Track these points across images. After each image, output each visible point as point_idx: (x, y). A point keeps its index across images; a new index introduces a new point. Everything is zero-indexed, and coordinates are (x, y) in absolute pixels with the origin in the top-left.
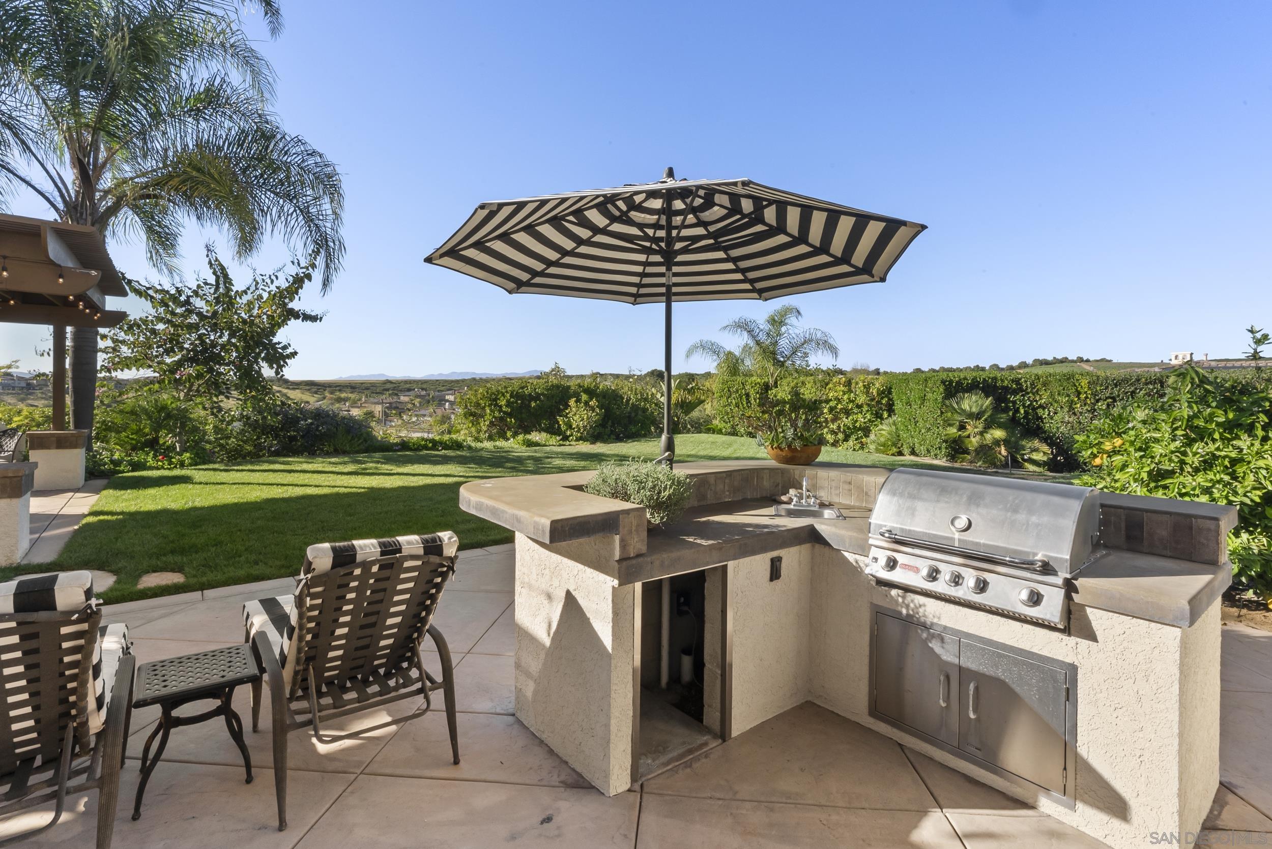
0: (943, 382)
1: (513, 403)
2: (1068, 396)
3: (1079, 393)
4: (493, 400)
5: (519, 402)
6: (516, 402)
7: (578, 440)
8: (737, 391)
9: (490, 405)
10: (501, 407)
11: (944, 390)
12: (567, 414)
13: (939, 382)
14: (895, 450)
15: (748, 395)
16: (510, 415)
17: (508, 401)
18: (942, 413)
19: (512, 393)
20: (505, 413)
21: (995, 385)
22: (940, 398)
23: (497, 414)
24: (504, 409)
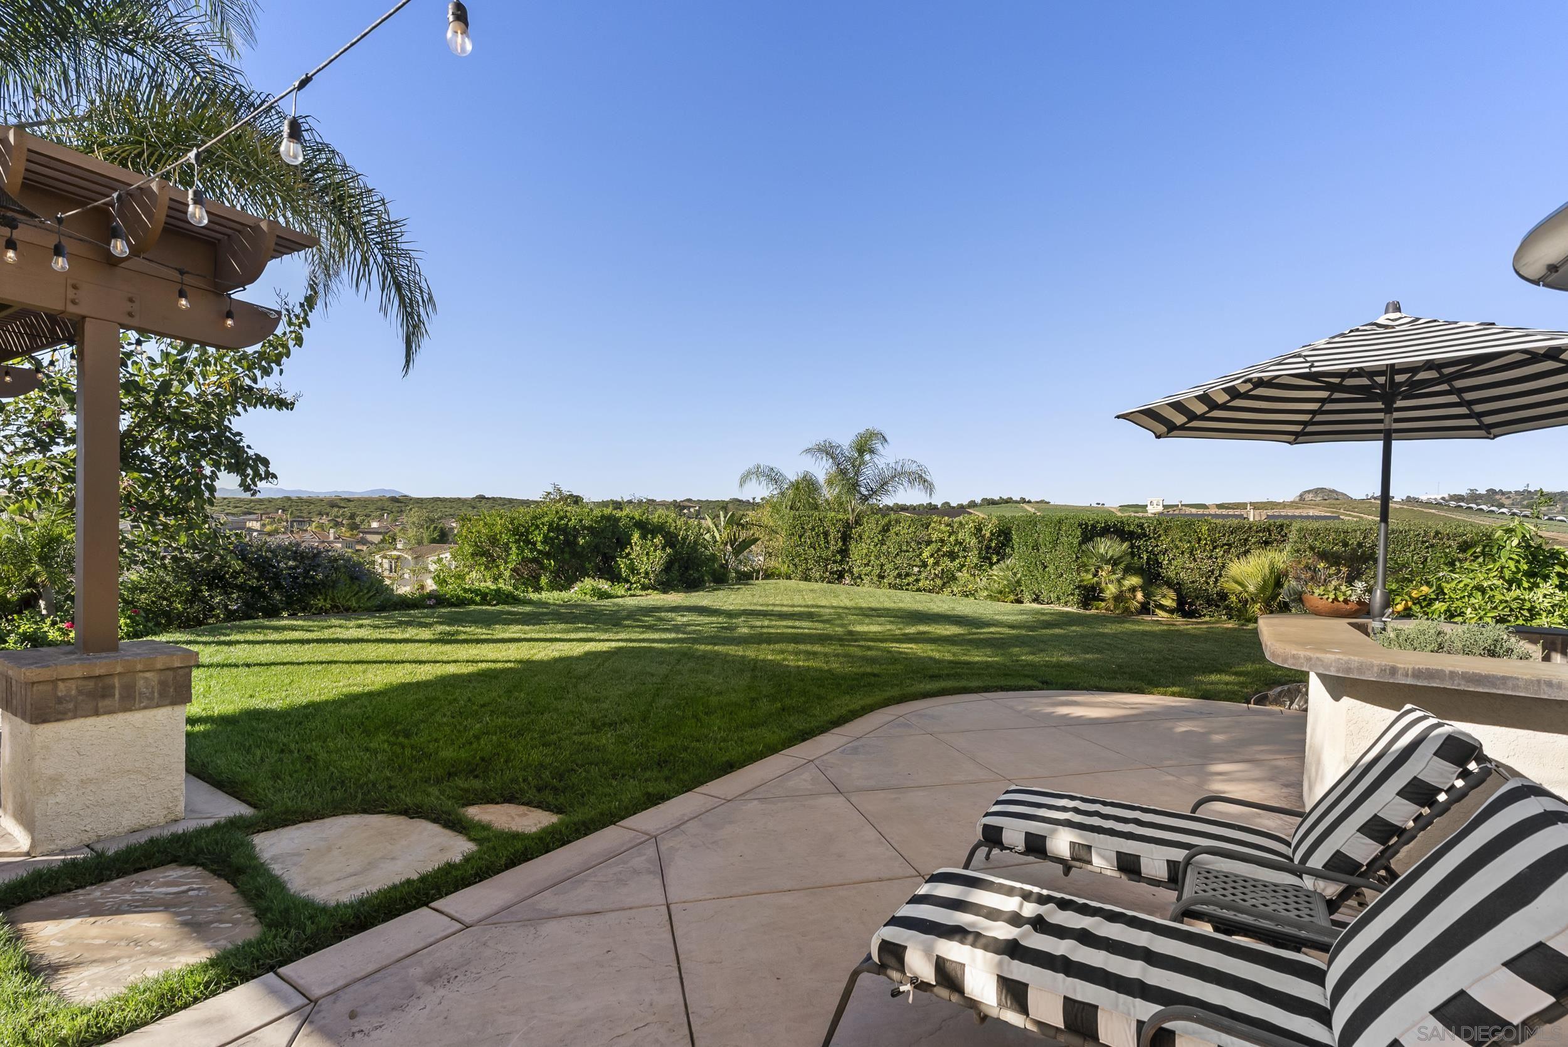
0: (1080, 525)
1: (552, 539)
2: (1189, 542)
3: (1200, 540)
4: (522, 535)
5: (562, 537)
6: (557, 538)
7: (644, 588)
8: (813, 529)
9: (516, 542)
10: (534, 544)
11: (1082, 534)
12: (629, 554)
13: (1076, 525)
14: (1012, 597)
15: (826, 534)
16: (548, 555)
17: (545, 536)
18: (1077, 557)
19: (551, 525)
20: (540, 552)
21: (1123, 530)
22: (1076, 542)
23: (527, 553)
24: (539, 547)
